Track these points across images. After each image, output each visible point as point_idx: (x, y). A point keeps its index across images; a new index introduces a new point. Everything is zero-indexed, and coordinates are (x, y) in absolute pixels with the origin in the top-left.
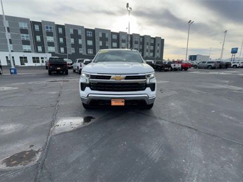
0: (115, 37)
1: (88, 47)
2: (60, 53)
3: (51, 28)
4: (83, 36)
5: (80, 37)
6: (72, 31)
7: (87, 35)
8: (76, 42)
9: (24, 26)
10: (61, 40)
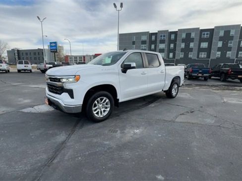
1: (200, 50)
2: (169, 58)
5: (192, 40)
6: (184, 36)
7: (203, 36)
8: (187, 46)
9: (144, 38)
10: (172, 46)
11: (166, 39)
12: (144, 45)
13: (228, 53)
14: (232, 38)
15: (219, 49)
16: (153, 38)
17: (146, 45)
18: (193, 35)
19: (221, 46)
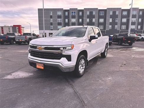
0: (125, 13)
3: (75, 13)
4: (97, 16)
9: (59, 13)
11: (76, 15)
12: (59, 19)
13: (116, 26)
14: (117, 16)
15: (111, 24)
16: (67, 14)
17: (61, 19)
18: (94, 13)
19: (111, 22)
